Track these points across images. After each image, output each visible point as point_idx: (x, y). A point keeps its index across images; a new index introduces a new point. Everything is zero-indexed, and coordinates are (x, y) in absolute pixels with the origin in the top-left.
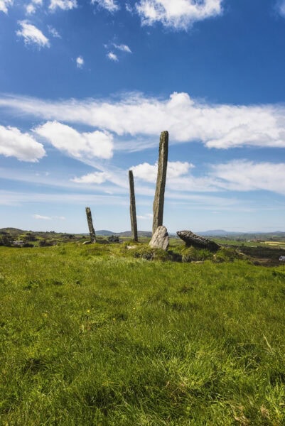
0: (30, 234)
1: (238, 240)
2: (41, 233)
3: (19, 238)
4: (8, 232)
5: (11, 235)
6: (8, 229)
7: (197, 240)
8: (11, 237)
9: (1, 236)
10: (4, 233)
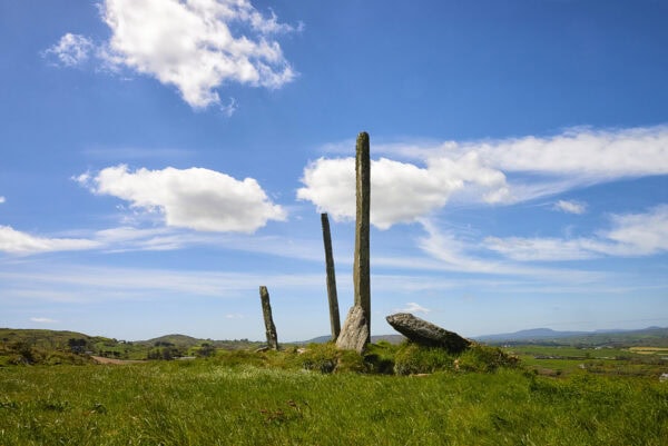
0: (207, 345)
1: (579, 347)
2: (227, 342)
3: (190, 352)
4: (172, 341)
5: (176, 347)
6: (172, 336)
7: (421, 331)
8: (176, 350)
9: (161, 348)
10: (167, 345)
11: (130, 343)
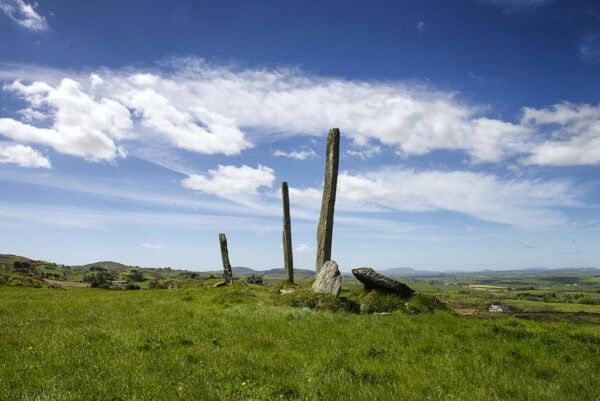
0: (135, 271)
1: (432, 283)
3: (121, 277)
4: (106, 267)
8: (109, 275)
9: (95, 273)
10: (100, 269)
11: (68, 267)
